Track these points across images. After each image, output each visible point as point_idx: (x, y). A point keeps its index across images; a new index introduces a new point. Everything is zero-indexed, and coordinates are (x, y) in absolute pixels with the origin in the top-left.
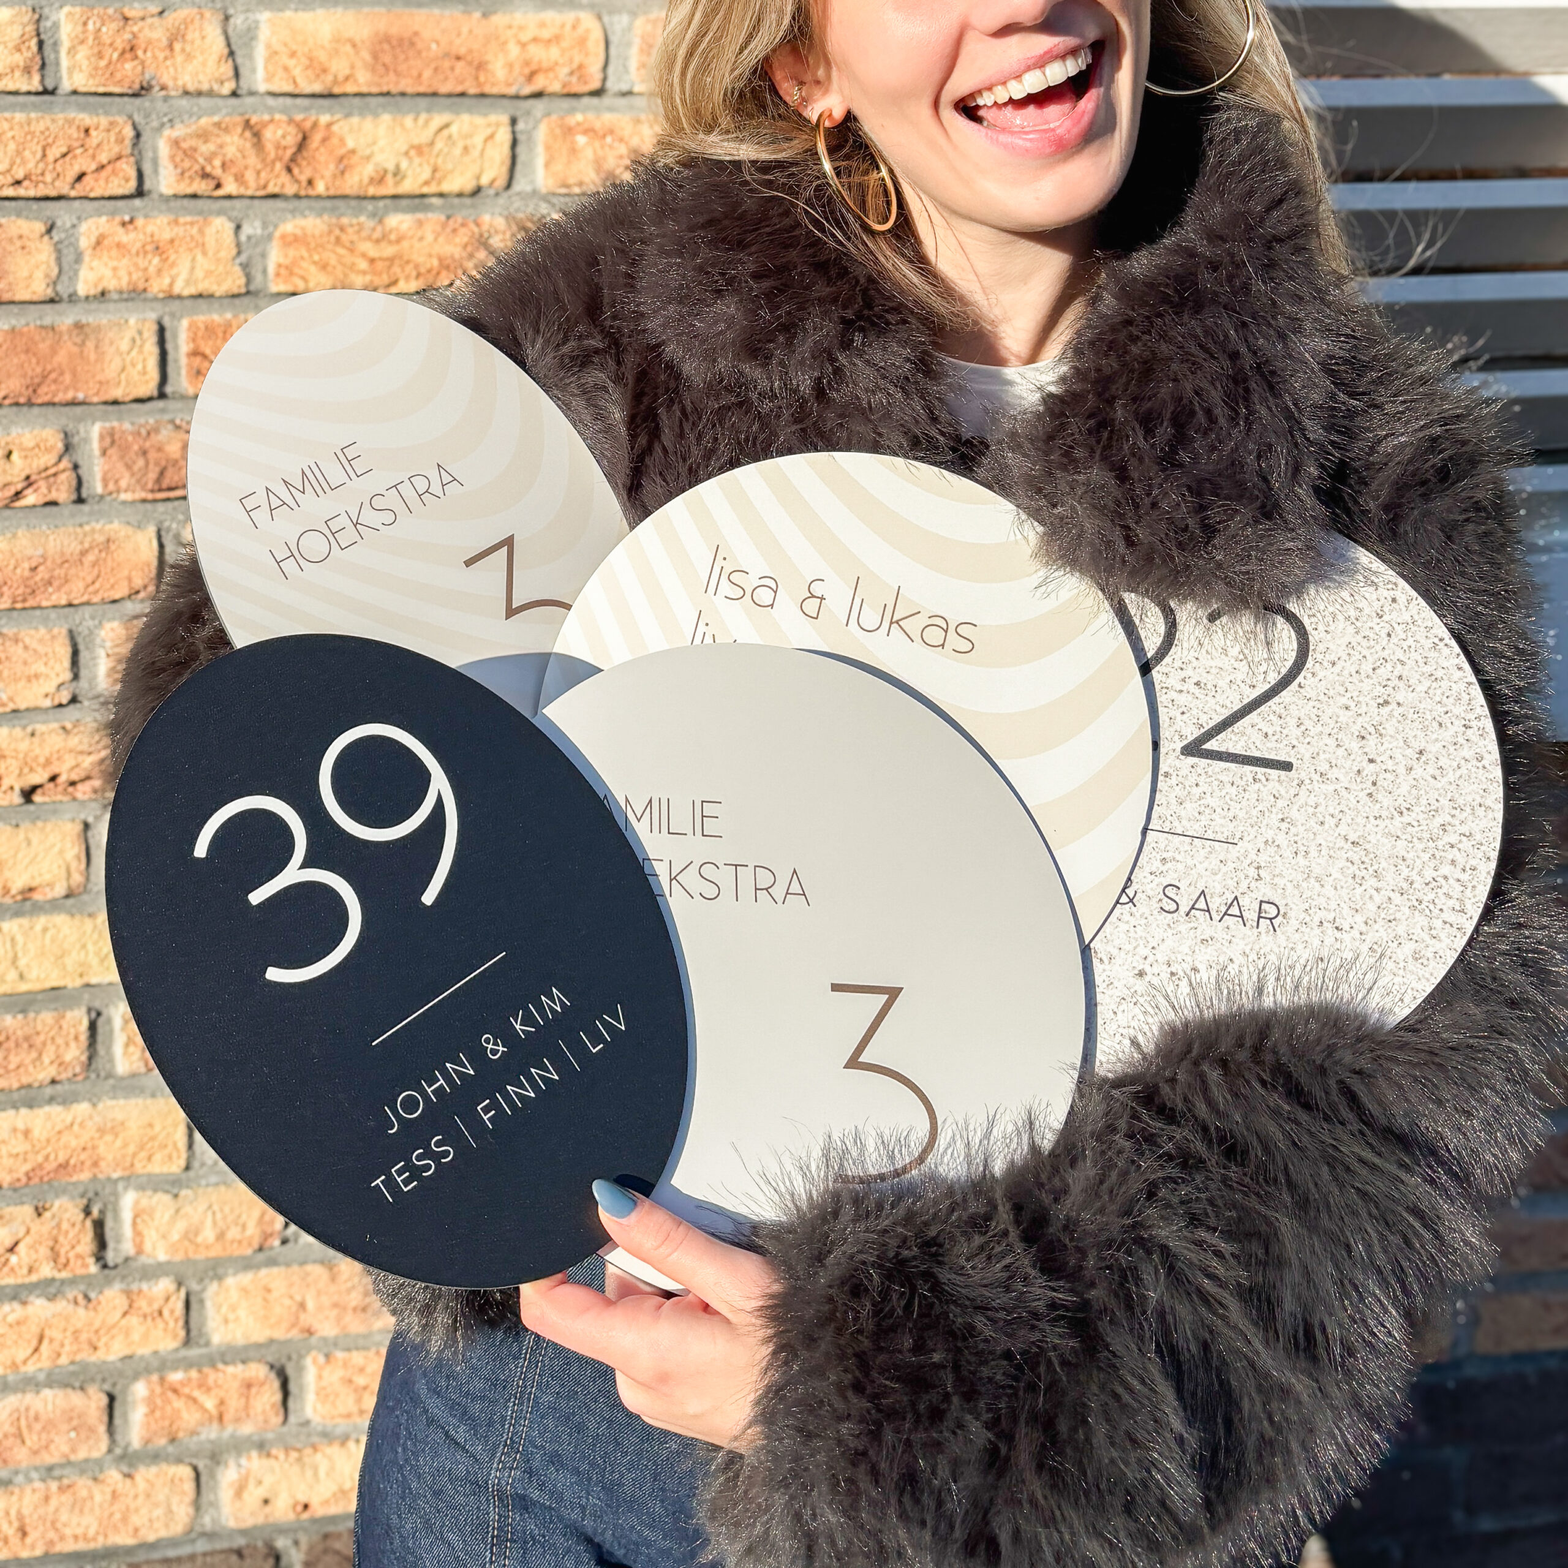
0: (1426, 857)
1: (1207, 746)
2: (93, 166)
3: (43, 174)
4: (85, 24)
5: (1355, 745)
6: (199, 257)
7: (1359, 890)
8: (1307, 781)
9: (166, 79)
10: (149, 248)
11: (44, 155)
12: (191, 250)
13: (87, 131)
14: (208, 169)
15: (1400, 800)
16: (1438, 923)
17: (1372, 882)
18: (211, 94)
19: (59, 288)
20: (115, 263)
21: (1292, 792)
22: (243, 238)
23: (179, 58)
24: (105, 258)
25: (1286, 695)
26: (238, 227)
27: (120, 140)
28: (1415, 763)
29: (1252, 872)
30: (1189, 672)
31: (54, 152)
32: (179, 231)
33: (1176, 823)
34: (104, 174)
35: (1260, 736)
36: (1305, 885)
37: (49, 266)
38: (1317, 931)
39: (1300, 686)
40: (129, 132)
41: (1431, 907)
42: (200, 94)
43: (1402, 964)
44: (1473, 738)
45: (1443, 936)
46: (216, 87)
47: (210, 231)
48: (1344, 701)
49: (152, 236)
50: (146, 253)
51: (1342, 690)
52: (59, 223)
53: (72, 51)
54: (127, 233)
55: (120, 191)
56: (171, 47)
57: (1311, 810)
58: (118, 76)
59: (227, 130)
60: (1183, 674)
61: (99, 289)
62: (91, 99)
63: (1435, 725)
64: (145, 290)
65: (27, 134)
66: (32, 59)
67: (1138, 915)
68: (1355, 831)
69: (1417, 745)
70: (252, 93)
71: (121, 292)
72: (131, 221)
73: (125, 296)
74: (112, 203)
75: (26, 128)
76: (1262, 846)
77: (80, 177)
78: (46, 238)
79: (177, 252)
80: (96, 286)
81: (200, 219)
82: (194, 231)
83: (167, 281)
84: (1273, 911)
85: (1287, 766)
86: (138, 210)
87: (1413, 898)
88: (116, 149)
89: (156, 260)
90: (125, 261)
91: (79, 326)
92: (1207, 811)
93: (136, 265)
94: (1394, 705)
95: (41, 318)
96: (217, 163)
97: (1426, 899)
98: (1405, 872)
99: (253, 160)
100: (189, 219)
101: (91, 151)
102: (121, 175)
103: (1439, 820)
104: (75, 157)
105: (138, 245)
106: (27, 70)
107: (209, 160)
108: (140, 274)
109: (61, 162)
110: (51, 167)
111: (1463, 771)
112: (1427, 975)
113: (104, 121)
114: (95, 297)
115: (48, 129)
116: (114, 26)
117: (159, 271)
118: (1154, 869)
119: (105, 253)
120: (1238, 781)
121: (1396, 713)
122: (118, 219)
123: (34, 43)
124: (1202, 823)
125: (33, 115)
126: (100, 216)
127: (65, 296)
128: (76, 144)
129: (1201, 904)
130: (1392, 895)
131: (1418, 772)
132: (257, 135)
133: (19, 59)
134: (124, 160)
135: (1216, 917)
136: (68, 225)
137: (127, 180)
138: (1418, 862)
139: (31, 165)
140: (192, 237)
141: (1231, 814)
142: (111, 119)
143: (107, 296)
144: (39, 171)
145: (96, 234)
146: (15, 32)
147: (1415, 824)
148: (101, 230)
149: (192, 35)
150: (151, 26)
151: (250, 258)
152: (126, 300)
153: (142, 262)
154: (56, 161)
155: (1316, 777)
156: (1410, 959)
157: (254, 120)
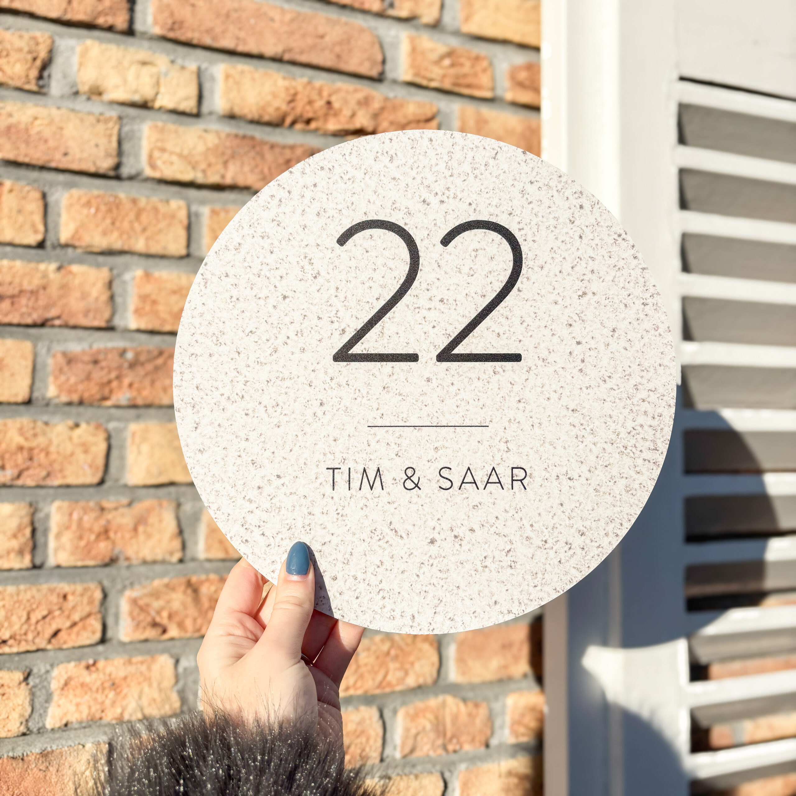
0: (626, 412)
1: (456, 351)
2: (68, 624)
3: (26, 634)
4: (71, 514)
5: (565, 332)
6: (146, 689)
7: (582, 446)
8: (533, 367)
9: (130, 552)
10: (107, 685)
11: (28, 618)
12: (139, 683)
13: (65, 597)
14: (158, 619)
15: (603, 370)
16: (640, 462)
17: (590, 439)
18: (163, 562)
19: (30, 724)
20: (78, 700)
21: (524, 378)
22: (181, 669)
23: (142, 537)
24: (71, 696)
25: (509, 299)
26: (177, 662)
27: (91, 602)
28: (610, 340)
29: (503, 446)
30: (433, 291)
31: (36, 616)
32: (132, 669)
33: (441, 418)
34: (76, 629)
35: (495, 335)
36: (542, 449)
37: (23, 707)
38: (556, 483)
39: (519, 290)
40: (98, 595)
41: (634, 450)
42: (154, 562)
43: (618, 497)
44: (650, 313)
45: (644, 470)
46: (168, 557)
47: (156, 667)
48: (553, 297)
49: (110, 675)
50: (104, 689)
51: (550, 289)
52: (35, 670)
53: (58, 536)
54: (90, 674)
55: (88, 642)
56: (135, 529)
57: (539, 390)
58: (94, 553)
59: (173, 589)
60: (429, 294)
61: (64, 722)
62: (71, 571)
63: (622, 306)
64: (101, 719)
65: (15, 603)
66: (26, 544)
67: (423, 496)
68: (573, 401)
69: (610, 325)
70: (194, 559)
71: (81, 722)
72: (94, 664)
73: (84, 725)
74: (81, 650)
75: (15, 598)
76: (507, 425)
77: (56, 634)
78: (23, 684)
79: (129, 686)
80: (61, 720)
81: (147, 658)
82: (144, 668)
83: (119, 710)
84: (521, 474)
85: (516, 358)
86: (99, 654)
87: (621, 446)
88: (87, 609)
89: (111, 695)
90: (87, 697)
91: (44, 754)
92: (463, 403)
93: (95, 700)
94: (590, 295)
95: (13, 749)
96: (165, 614)
97: (630, 444)
98: (613, 426)
99: (192, 611)
100: (139, 658)
101: (67, 613)
102: (90, 629)
103: (632, 382)
104: (54, 618)
105: (98, 683)
106: (21, 552)
107: (159, 612)
108: (98, 707)
109: (41, 623)
110: (33, 628)
111: (646, 340)
112: (636, 502)
113: (79, 588)
114: (59, 728)
115: (33, 597)
116: (93, 515)
117: (113, 703)
118: (429, 458)
119: (71, 691)
120: (483, 376)
121: (592, 302)
122: (84, 663)
123: (28, 531)
124: (461, 414)
125: (22, 587)
126: (69, 662)
127: (35, 730)
128: (55, 608)
129: (469, 479)
130: (605, 446)
131: (613, 347)
132: (196, 591)
133: (15, 544)
134: (93, 617)
135: (481, 486)
136: (43, 671)
137: (94, 633)
138: (621, 417)
139: (16, 627)
140: (141, 673)
141: (481, 403)
142: (85, 585)
143: (69, 726)
144: (23, 631)
145: (65, 677)
146: (13, 524)
147: (616, 388)
148: (69, 674)
149: (153, 519)
150: (123, 515)
151: (185, 685)
152: (85, 728)
153: (100, 697)
154: (37, 622)
155: (540, 363)
156: (624, 492)
157: (194, 579)
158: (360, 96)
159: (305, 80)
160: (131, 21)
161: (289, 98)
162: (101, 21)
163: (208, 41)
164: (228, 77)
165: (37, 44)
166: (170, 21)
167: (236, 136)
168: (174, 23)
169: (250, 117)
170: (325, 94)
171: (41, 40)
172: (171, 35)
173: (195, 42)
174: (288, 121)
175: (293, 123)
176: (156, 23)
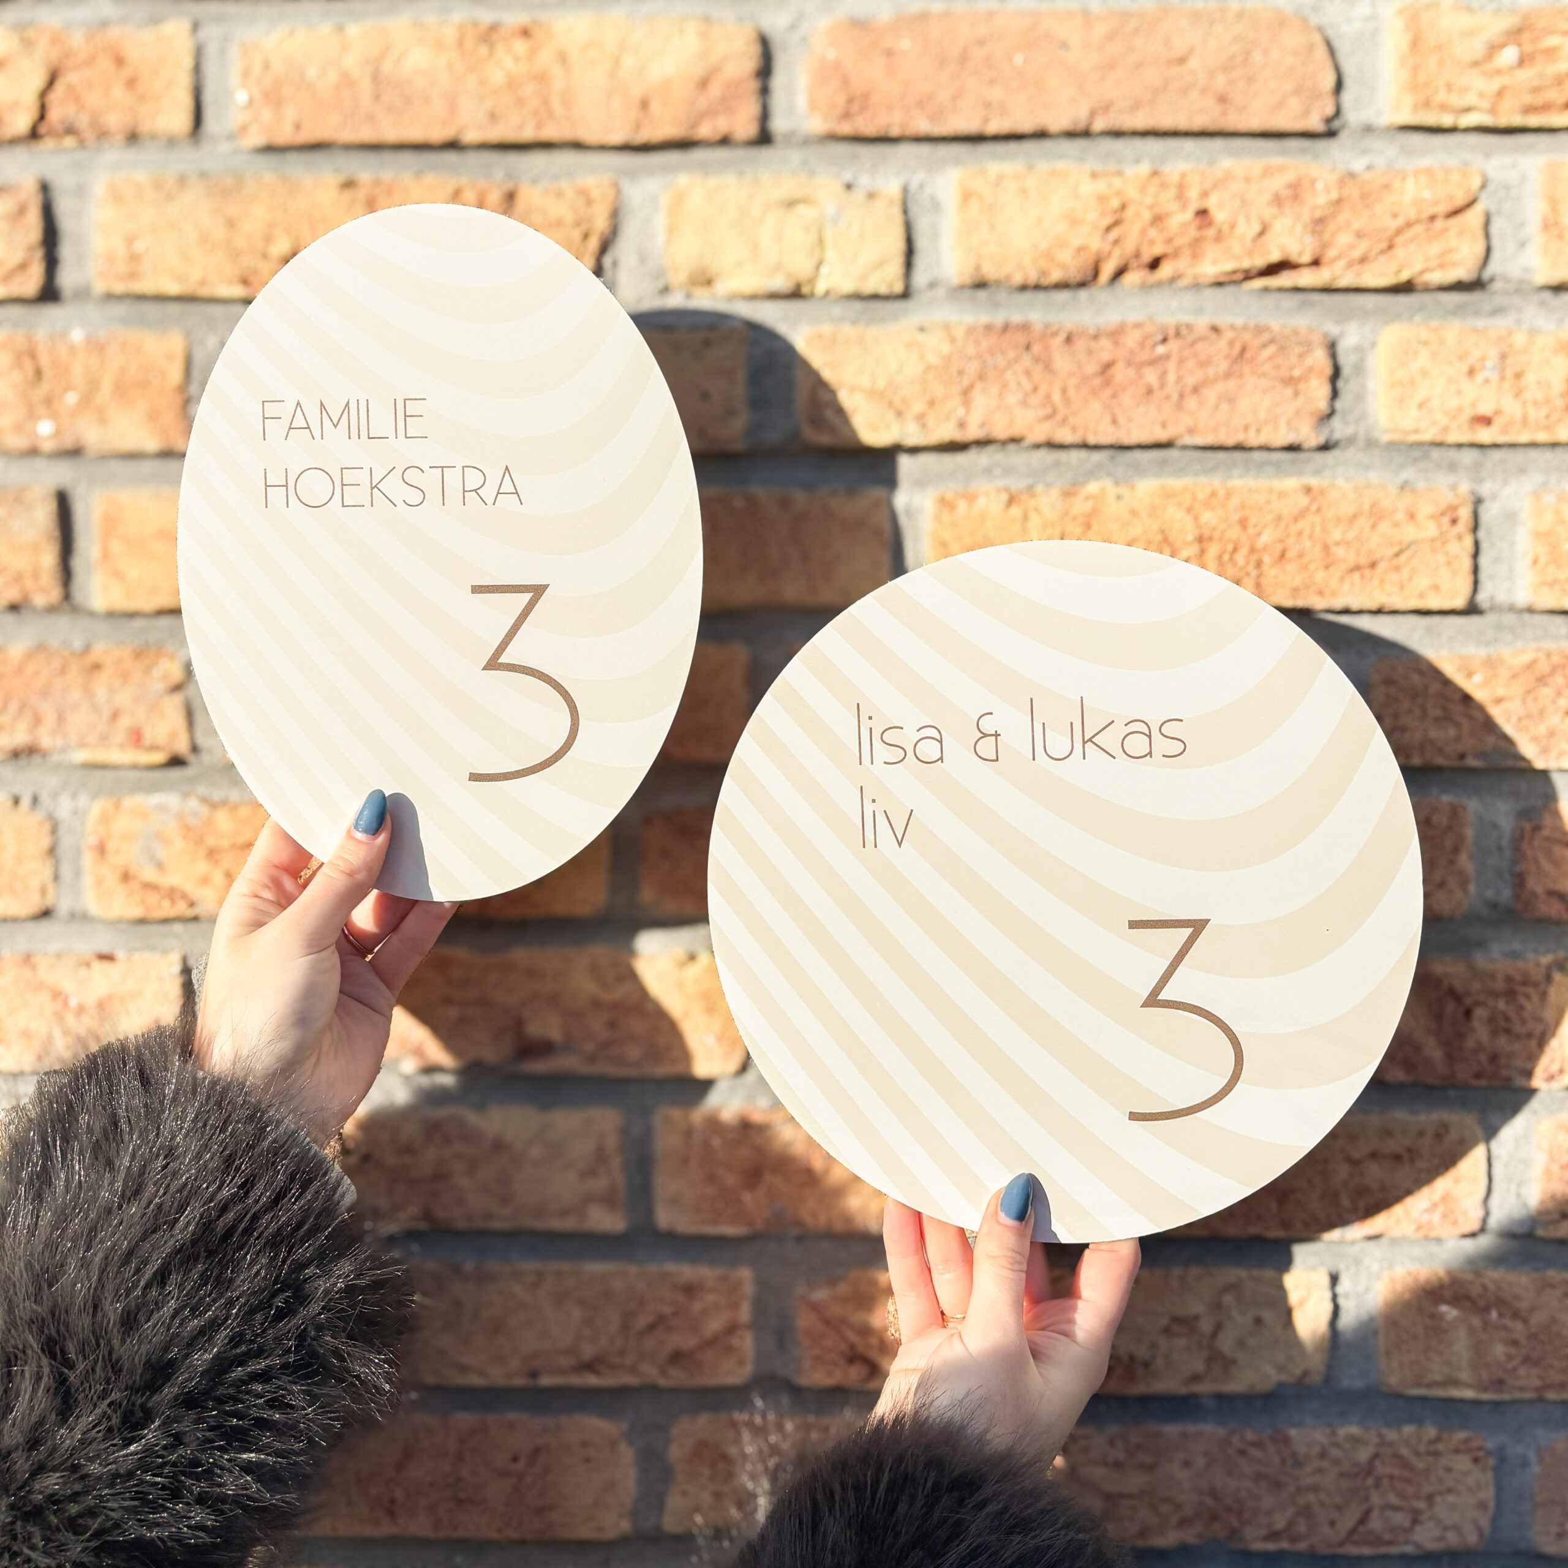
158: (1278, 183)
159: (1144, 168)
160: (765, 116)
161: (1107, 221)
162: (705, 131)
163: (923, 125)
164: (966, 196)
165: (589, 202)
166: (841, 100)
167: (989, 328)
168: (850, 101)
169: (1018, 279)
170: (1193, 193)
171: (595, 194)
172: (846, 128)
173: (895, 132)
174: (1107, 270)
175: (1120, 273)
176: (813, 105)
